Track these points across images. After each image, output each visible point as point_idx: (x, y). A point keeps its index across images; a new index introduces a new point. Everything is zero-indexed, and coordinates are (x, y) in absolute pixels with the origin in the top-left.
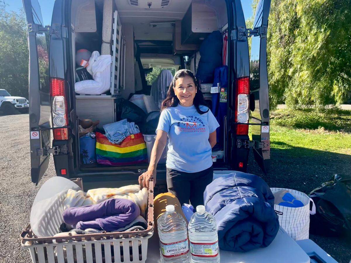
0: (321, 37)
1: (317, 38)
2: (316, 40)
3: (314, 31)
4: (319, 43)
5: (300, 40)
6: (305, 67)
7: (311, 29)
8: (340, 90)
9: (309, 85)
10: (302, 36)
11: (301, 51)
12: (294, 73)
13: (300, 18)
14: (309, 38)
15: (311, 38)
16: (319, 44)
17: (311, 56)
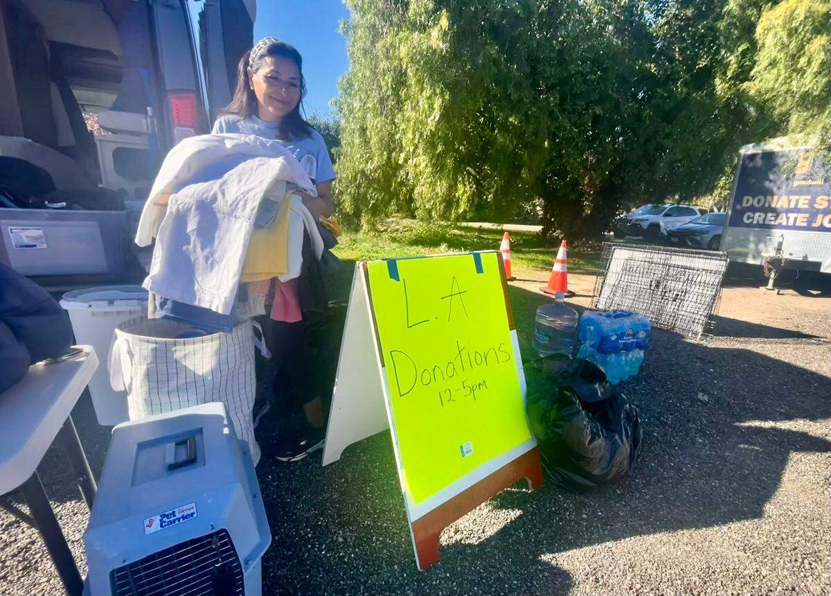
0: (438, 103)
1: (432, 104)
2: (431, 107)
3: (427, 92)
4: (436, 111)
5: (410, 107)
6: (420, 151)
7: (422, 90)
8: (465, 192)
9: (429, 180)
10: (411, 99)
11: (412, 123)
12: (406, 161)
13: (406, 70)
14: (421, 103)
15: (423, 104)
16: (437, 114)
17: (427, 133)
